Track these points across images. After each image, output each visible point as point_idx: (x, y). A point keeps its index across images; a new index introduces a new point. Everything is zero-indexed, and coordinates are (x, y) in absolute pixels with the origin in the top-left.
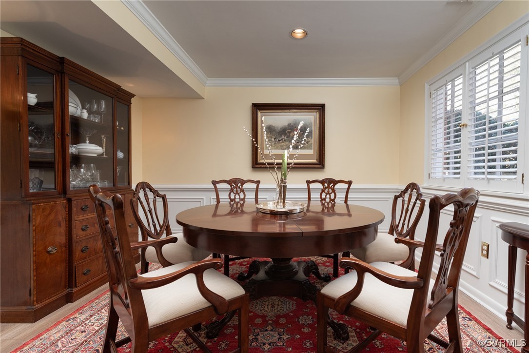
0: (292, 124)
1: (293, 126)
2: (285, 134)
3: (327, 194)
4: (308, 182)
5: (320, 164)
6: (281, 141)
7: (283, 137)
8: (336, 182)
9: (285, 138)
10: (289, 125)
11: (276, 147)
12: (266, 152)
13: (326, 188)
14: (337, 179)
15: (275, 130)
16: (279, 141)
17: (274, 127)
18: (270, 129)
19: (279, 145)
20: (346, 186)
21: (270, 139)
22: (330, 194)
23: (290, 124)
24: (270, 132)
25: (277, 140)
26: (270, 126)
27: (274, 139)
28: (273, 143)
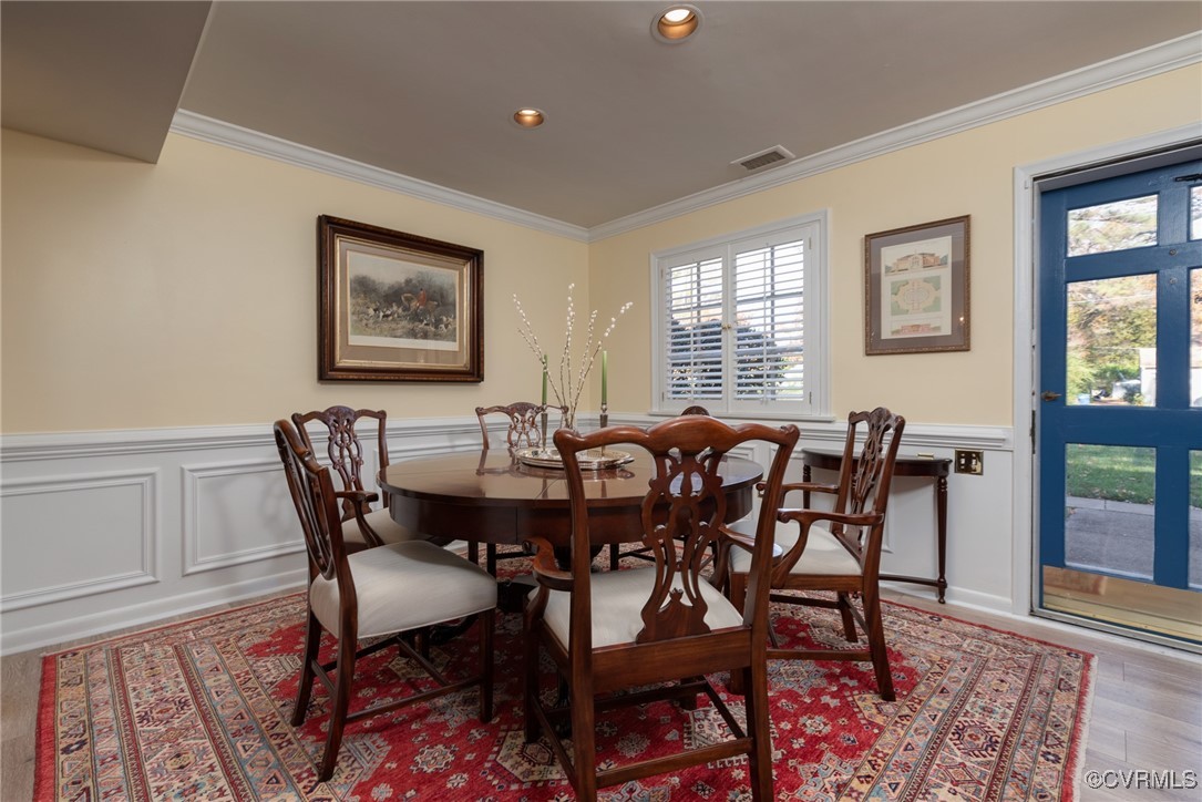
0: (415, 282)
1: (415, 286)
2: (399, 304)
4: (480, 412)
5: (475, 372)
6: (391, 318)
7: (395, 308)
9: (400, 311)
10: (408, 282)
11: (378, 330)
12: (355, 340)
13: (518, 422)
15: (375, 290)
16: (386, 316)
17: (374, 282)
18: (364, 287)
19: (385, 326)
21: (363, 309)
23: (411, 280)
24: (365, 293)
25: (382, 314)
26: (364, 278)
27: (375, 310)
28: (371, 321)
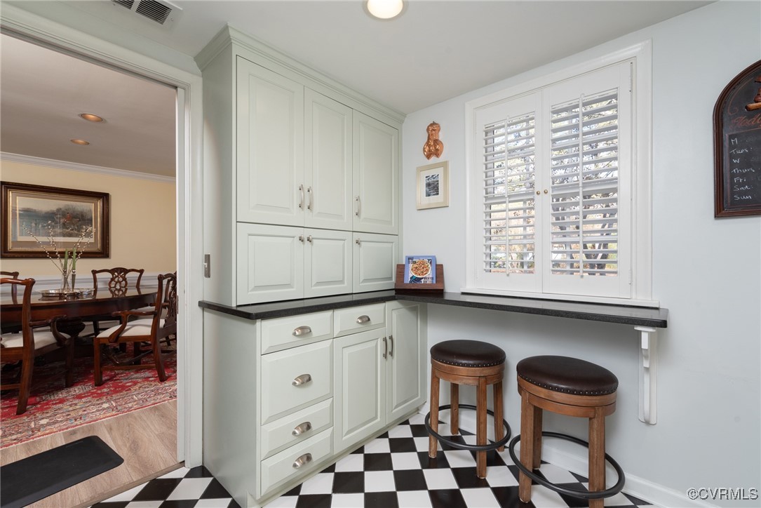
0: (63, 209)
1: (64, 212)
3: (117, 283)
4: (94, 272)
5: (104, 253)
6: (47, 227)
8: (126, 271)
13: (116, 277)
14: (128, 268)
20: (139, 274)
22: (120, 282)
23: (60, 209)
